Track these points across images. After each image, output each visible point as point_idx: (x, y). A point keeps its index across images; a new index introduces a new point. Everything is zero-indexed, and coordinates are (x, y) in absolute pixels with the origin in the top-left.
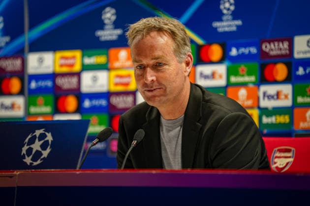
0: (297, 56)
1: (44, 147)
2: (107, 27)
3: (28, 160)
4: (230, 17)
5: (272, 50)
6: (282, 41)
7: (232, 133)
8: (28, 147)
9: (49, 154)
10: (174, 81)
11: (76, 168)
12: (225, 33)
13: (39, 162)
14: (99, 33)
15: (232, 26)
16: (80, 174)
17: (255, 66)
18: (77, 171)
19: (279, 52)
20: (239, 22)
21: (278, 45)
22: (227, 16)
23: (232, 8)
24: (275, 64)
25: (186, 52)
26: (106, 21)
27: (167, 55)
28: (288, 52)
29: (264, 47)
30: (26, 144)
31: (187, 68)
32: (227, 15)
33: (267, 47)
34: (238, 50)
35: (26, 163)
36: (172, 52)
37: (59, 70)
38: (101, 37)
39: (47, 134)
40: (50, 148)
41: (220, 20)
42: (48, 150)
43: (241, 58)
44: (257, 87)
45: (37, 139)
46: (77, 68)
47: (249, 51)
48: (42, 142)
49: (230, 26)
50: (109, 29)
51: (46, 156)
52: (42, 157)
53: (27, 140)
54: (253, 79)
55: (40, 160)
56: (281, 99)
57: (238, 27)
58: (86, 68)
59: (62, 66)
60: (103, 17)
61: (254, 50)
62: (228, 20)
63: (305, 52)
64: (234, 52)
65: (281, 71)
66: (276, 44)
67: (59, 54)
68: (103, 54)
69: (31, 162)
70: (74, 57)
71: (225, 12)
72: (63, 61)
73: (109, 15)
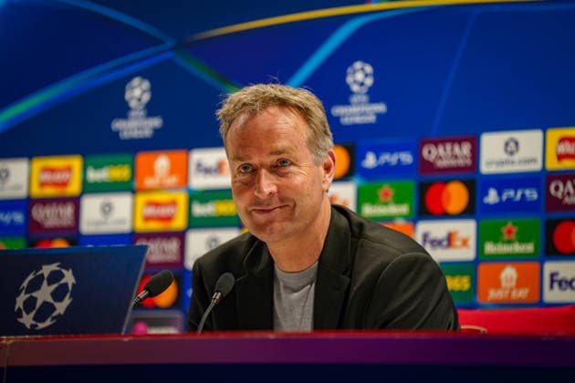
0: (486, 168)
1: (58, 295)
2: (133, 114)
3: (27, 320)
4: (365, 98)
5: (441, 158)
6: (460, 142)
7: (405, 290)
8: (28, 296)
9: (68, 309)
10: (308, 195)
11: (120, 331)
12: (356, 127)
13: (48, 323)
14: (118, 125)
15: (368, 115)
16: (130, 341)
17: (409, 186)
18: (123, 336)
19: (453, 163)
20: (381, 108)
21: (452, 150)
22: (359, 97)
23: (369, 82)
24: (446, 182)
25: (327, 147)
26: (133, 104)
27: (297, 148)
28: (469, 162)
29: (425, 152)
30: (24, 291)
31: (327, 176)
32: (359, 93)
33: (432, 153)
34: (378, 157)
35: (23, 325)
36: (304, 144)
37: (37, 191)
38: (123, 130)
39: (64, 271)
40: (71, 296)
41: (346, 102)
42: (67, 301)
43: (383, 172)
44: (412, 224)
45: (45, 282)
46: (74, 188)
47: (399, 160)
48: (54, 287)
49: (363, 114)
50: (137, 118)
51: (62, 312)
52: (55, 314)
53: (25, 284)
54: (404, 209)
55: (49, 319)
56: (456, 247)
57: (379, 116)
58: (89, 188)
59: (43, 184)
60: (128, 96)
61: (407, 158)
62: (359, 104)
63: (502, 163)
64: (370, 161)
65: (456, 195)
66: (448, 147)
67: (39, 164)
68: (123, 163)
69: (34, 322)
70: (69, 169)
71: (355, 88)
72: (47, 177)
73: (138, 92)
